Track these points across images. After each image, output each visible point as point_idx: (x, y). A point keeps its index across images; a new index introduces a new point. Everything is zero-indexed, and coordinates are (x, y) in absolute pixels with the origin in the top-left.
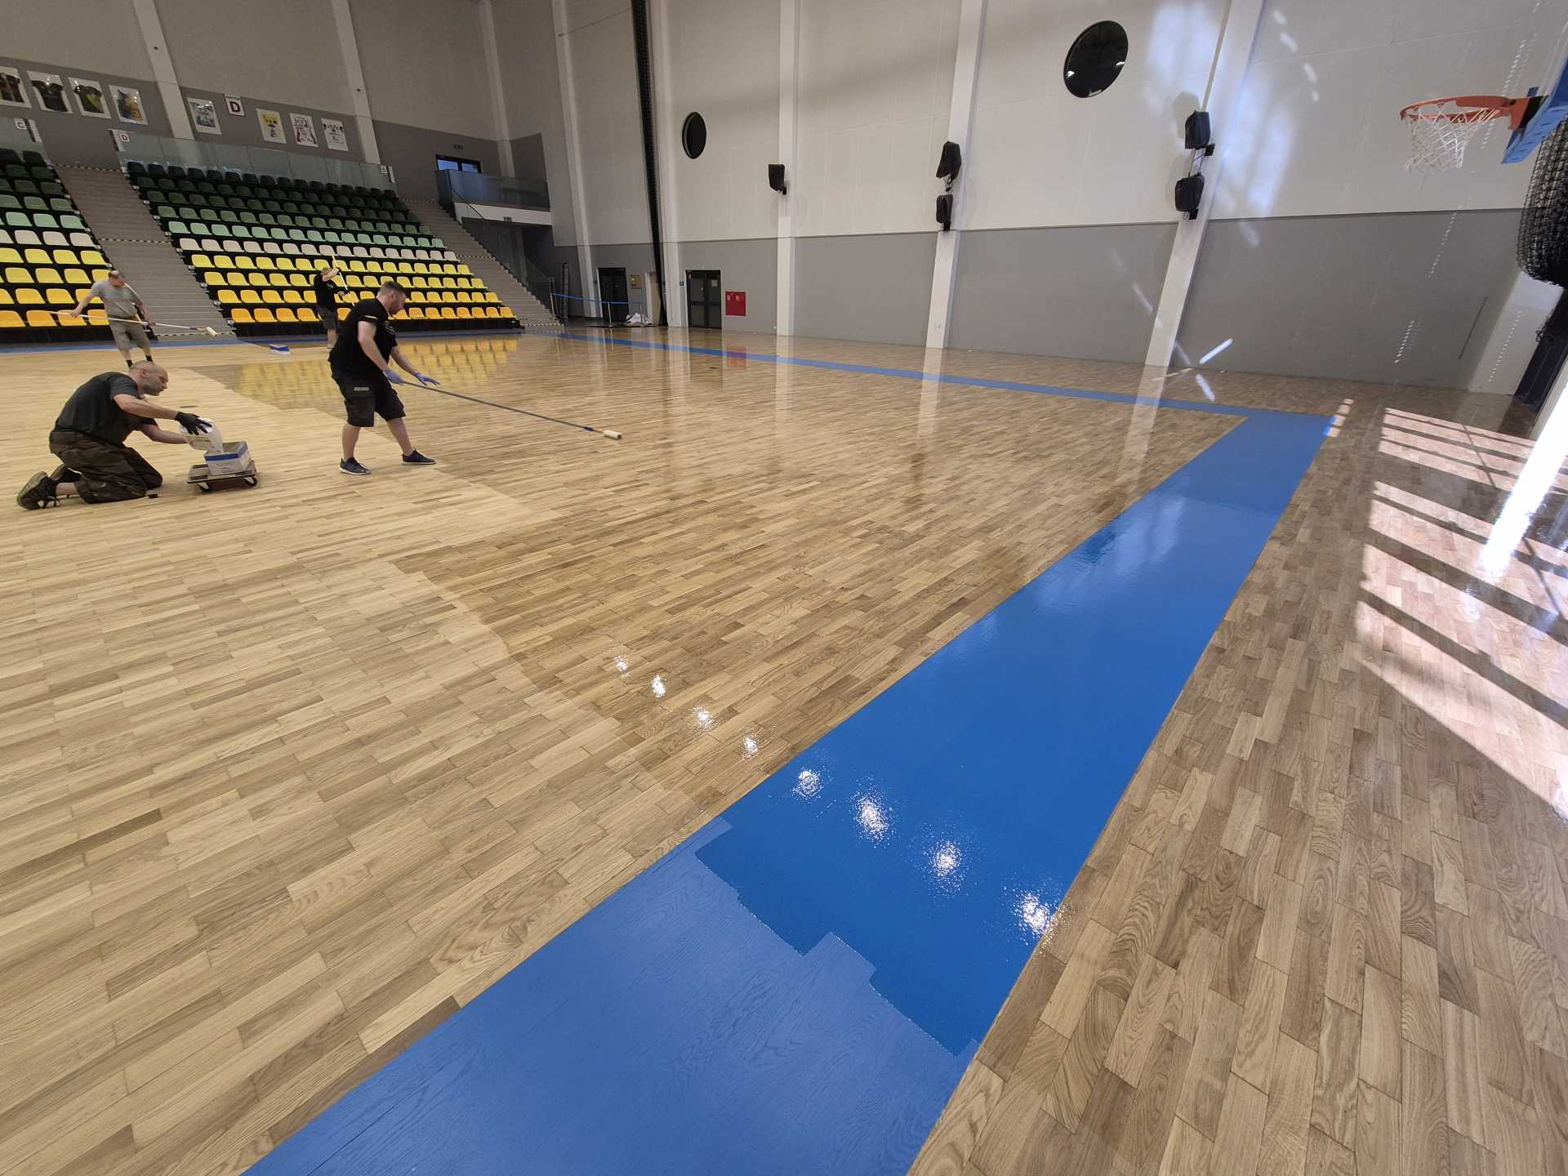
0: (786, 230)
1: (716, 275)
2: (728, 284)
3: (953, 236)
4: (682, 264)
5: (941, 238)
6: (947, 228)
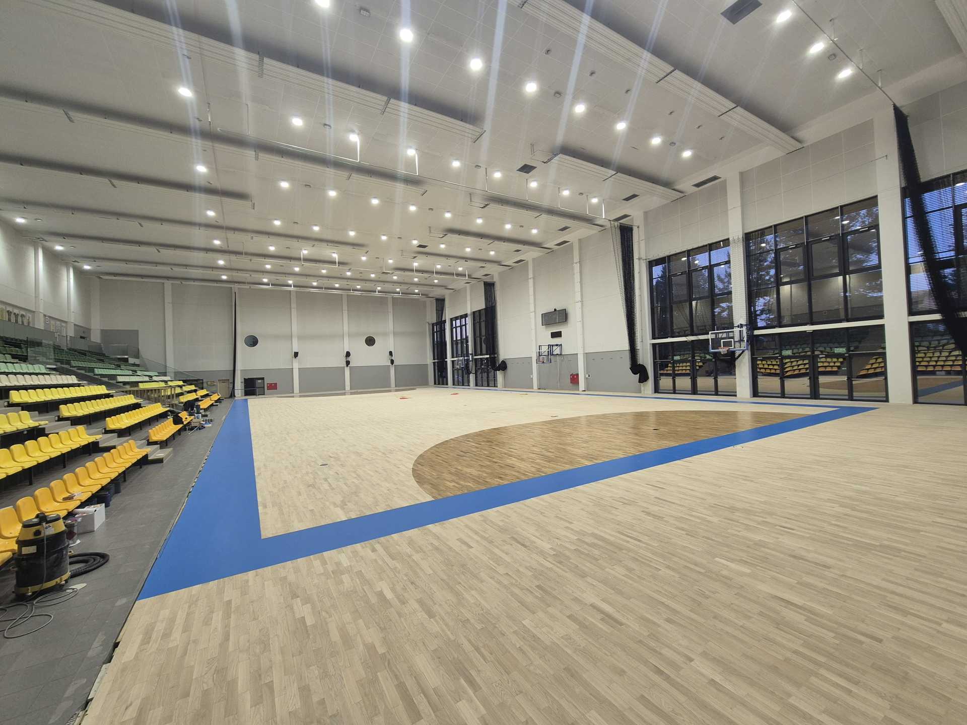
0: (296, 366)
1: (263, 379)
2: (267, 381)
3: (349, 367)
4: (241, 378)
5: (346, 368)
6: (347, 366)
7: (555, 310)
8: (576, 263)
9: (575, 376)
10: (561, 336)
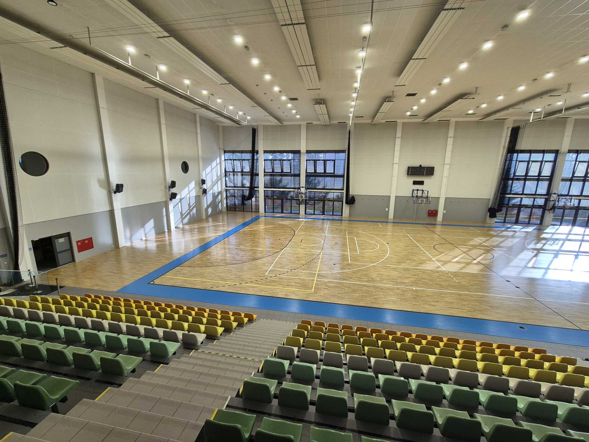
0: (118, 205)
1: (68, 235)
2: (75, 237)
4: (28, 240)
6: (171, 200)
7: (421, 166)
8: (451, 137)
9: (434, 212)
10: (423, 184)
